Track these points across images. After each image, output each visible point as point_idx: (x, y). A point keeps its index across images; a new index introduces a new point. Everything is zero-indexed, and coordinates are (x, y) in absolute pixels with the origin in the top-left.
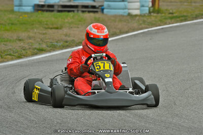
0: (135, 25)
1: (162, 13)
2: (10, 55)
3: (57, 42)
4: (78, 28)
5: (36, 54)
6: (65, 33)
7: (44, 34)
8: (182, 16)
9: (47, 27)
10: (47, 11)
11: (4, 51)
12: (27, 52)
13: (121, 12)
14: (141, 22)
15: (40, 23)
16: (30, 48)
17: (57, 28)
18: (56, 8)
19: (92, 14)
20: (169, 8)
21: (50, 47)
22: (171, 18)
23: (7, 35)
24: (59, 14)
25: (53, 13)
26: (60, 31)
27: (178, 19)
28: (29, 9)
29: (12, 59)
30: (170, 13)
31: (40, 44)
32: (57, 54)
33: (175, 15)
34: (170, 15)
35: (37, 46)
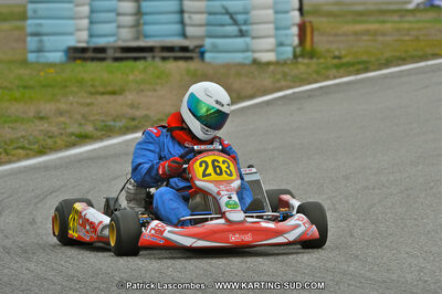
1: (318, 58)
2: (23, 148)
3: (114, 120)
4: (155, 90)
5: (74, 145)
6: (129, 102)
7: (88, 105)
8: (359, 63)
9: (93, 90)
10: (93, 59)
11: (12, 141)
12: (55, 142)
13: (238, 58)
14: (279, 76)
15: (81, 83)
16: (61, 134)
17: (113, 93)
18: (110, 53)
19: (182, 64)
20: (334, 47)
21: (102, 130)
22: (338, 67)
23: (15, 109)
24: (116, 64)
25: (104, 64)
26: (120, 99)
27: (351, 69)
28: (58, 57)
29: (27, 157)
30: (335, 57)
31: (80, 125)
32: (115, 145)
33: (344, 60)
34: (336, 61)
35: (74, 129)
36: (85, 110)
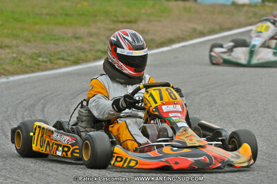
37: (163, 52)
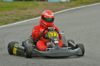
0: (63, 7)
1: (76, 1)
2: (1, 23)
3: (25, 16)
4: (35, 9)
5: (14, 22)
6: (28, 11)
7: (18, 12)
8: (87, 2)
9: (19, 8)
10: (20, 1)
12: (10, 21)
14: (66, 5)
15: (16, 6)
16: (11, 19)
17: (24, 9)
19: (42, 2)
21: (21, 18)
22: (81, 3)
24: (26, 2)
26: (26, 11)
27: (85, 4)
29: (3, 25)
30: (81, 1)
31: (16, 17)
32: (25, 22)
33: (83, 2)
35: (14, 18)
36: (17, 13)
37: (36, 19)
